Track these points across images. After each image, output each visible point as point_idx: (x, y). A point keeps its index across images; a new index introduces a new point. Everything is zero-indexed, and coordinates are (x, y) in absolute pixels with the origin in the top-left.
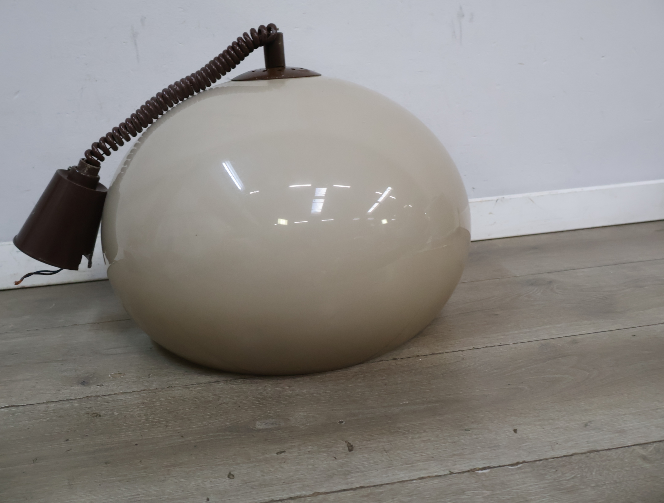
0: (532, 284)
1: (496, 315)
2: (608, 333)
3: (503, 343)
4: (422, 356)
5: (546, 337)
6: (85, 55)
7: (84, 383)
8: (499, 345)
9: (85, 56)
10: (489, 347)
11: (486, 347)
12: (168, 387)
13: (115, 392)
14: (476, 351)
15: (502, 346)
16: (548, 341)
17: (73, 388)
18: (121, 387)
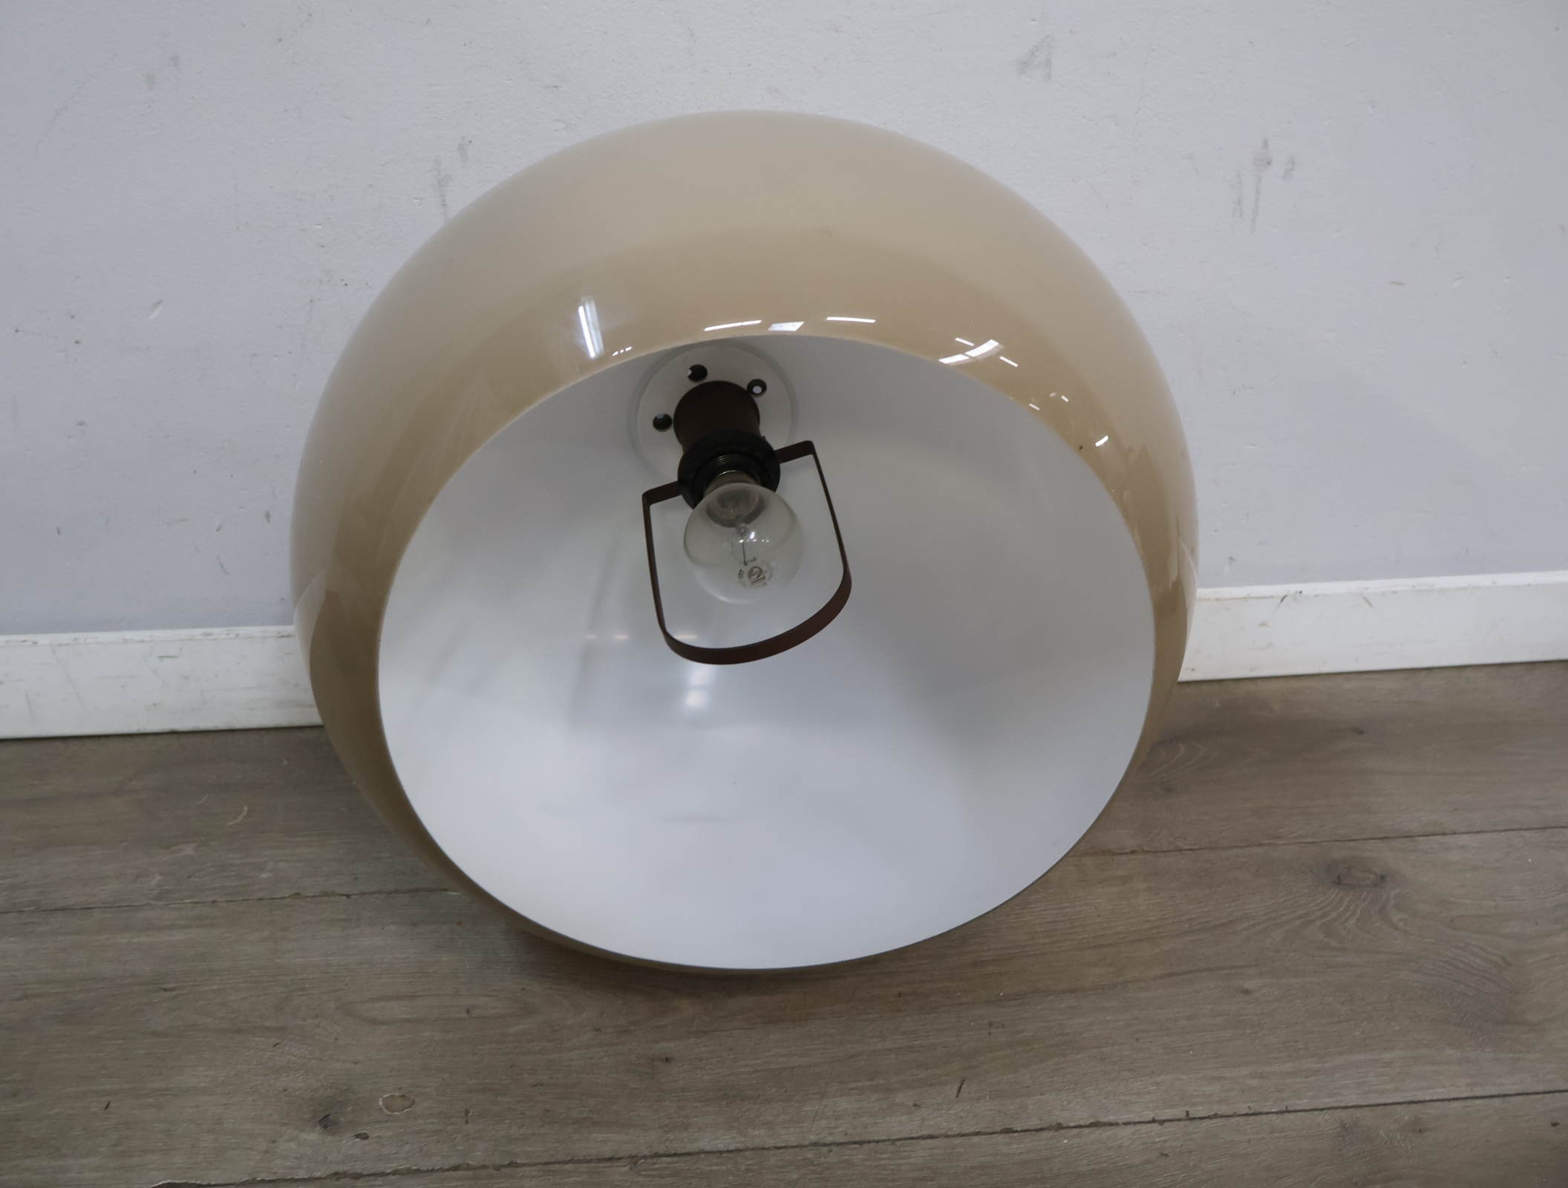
0: (1338, 882)
1: (1246, 992)
2: (1496, 1102)
3: (1256, 1107)
4: (1068, 1127)
5: (1353, 1099)
6: (320, 224)
7: (326, 1123)
8: (1244, 1112)
9: (319, 227)
10: (1222, 1116)
11: (1216, 1116)
12: (507, 1163)
13: (394, 1166)
14: (1192, 1126)
15: (1252, 1118)
16: (1358, 1113)
17: (304, 1136)
18: (407, 1148)
